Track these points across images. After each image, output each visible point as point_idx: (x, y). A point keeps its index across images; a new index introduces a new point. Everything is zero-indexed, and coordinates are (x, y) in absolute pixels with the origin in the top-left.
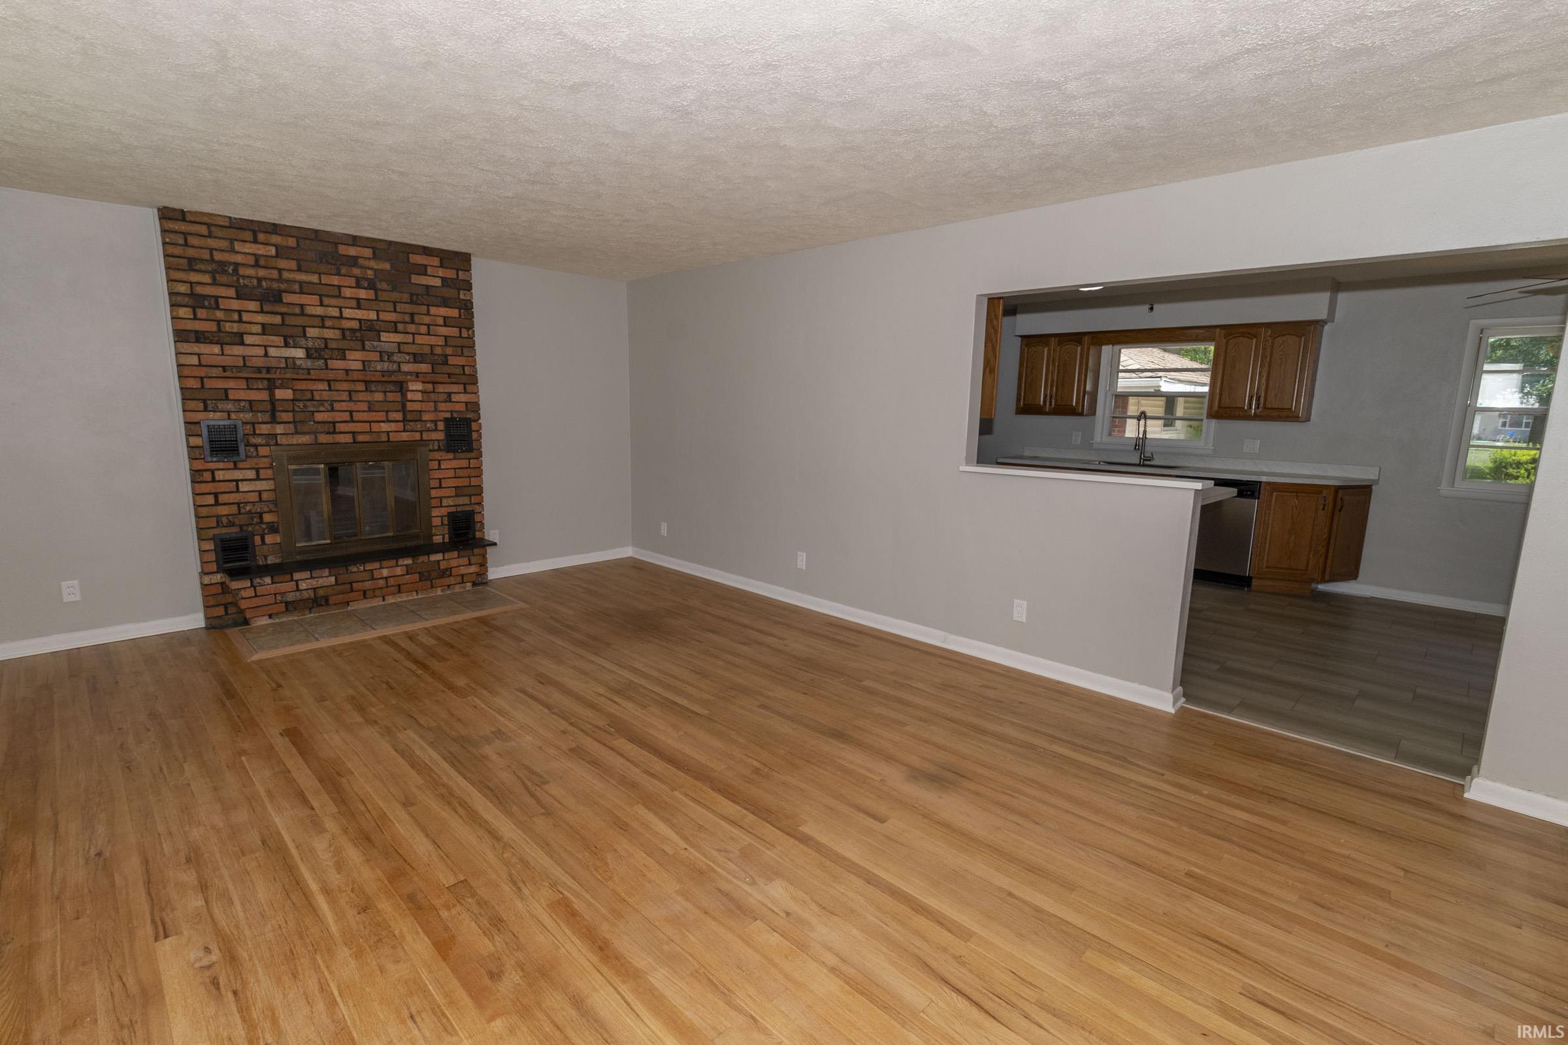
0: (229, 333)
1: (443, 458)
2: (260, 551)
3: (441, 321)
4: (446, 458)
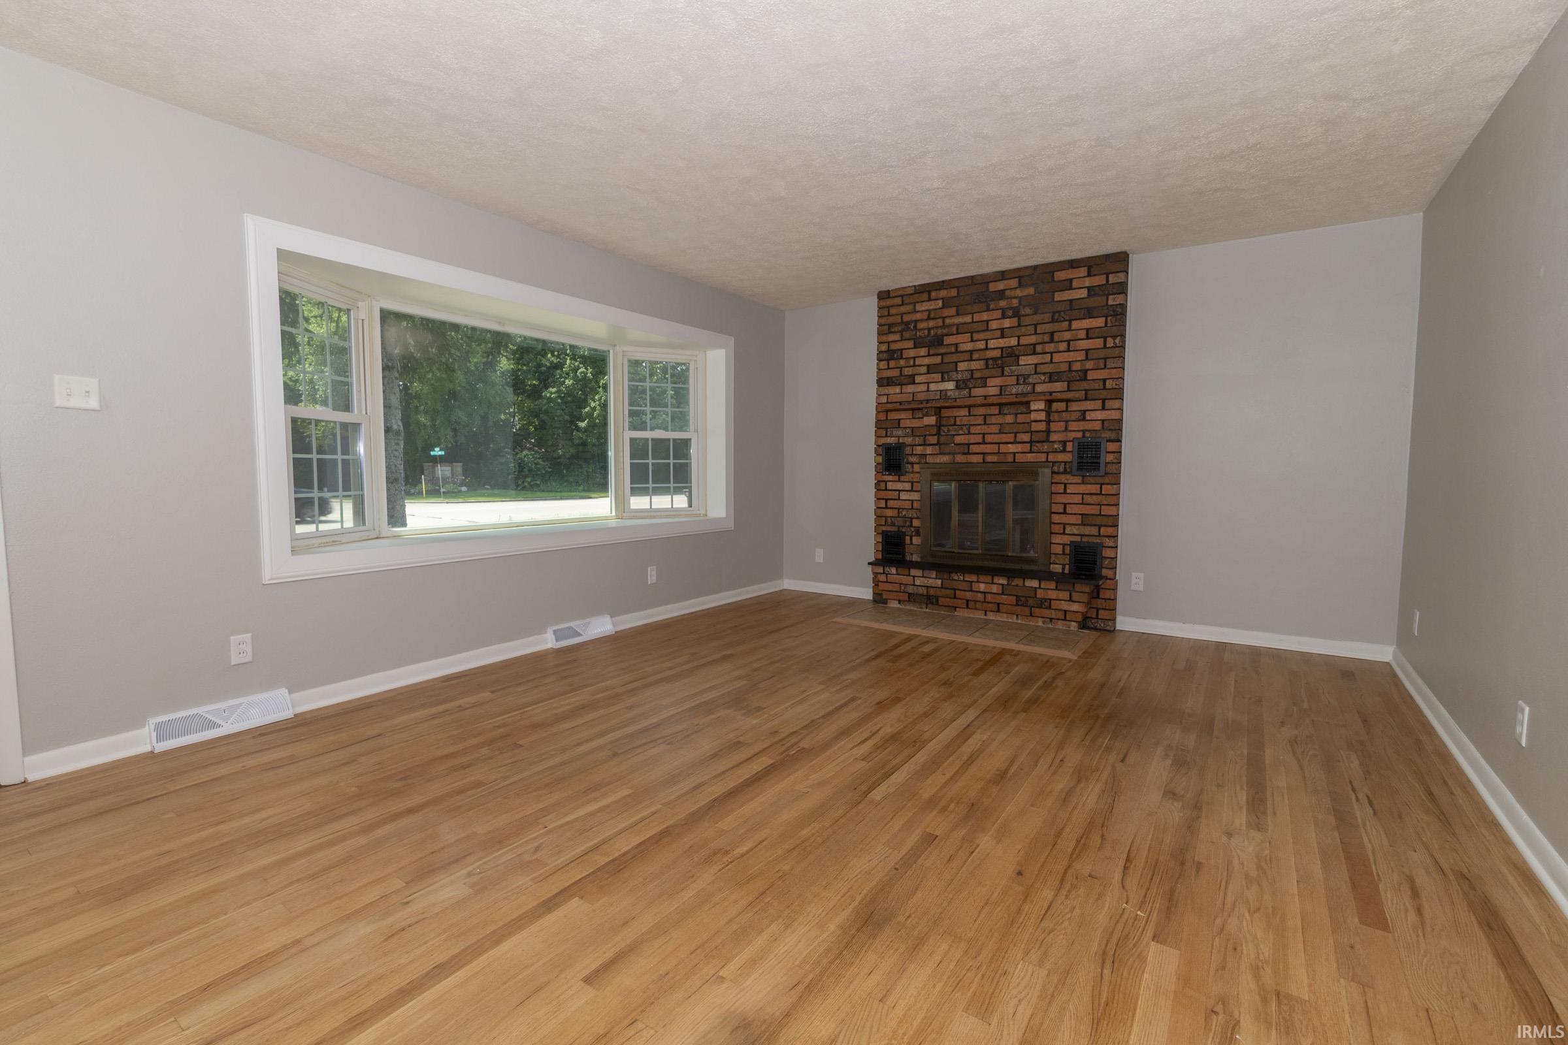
0: (906, 376)
1: (1069, 482)
2: (909, 549)
3: (1083, 334)
4: (1074, 481)
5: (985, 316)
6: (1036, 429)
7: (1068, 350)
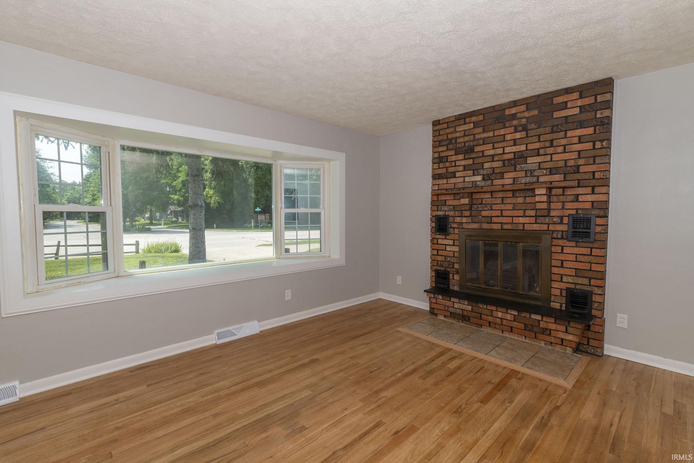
0: (450, 172)
1: (566, 245)
2: (452, 282)
3: (576, 140)
4: (569, 245)
5: (502, 132)
6: (539, 208)
7: (565, 152)
